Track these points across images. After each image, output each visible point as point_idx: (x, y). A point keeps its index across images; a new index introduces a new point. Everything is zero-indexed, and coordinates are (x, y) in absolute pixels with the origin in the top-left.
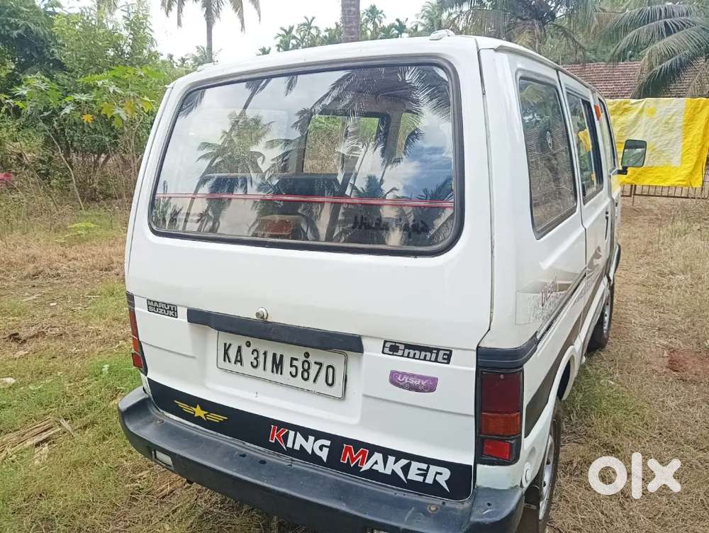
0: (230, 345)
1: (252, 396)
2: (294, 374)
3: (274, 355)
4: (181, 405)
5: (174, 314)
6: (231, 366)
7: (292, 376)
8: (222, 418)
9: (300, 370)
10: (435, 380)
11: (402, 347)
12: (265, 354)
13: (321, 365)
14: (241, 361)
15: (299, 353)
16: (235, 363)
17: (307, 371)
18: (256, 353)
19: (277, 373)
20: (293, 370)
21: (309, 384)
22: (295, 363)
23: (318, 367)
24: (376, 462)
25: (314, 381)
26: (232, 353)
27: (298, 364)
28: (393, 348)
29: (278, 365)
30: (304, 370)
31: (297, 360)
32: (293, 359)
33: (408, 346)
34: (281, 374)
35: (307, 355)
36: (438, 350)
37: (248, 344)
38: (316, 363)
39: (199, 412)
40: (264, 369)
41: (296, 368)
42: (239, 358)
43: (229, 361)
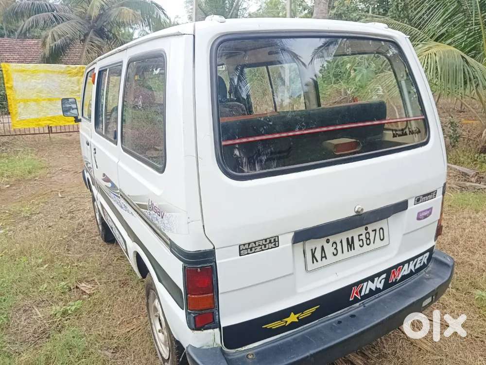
0: (315, 249)
1: (333, 278)
2: (361, 245)
3: (348, 239)
4: (269, 326)
5: (275, 245)
6: (320, 264)
7: (361, 247)
8: (313, 309)
9: (365, 240)
10: (431, 209)
11: (421, 197)
12: (341, 242)
13: (375, 230)
14: (325, 257)
15: (361, 230)
16: (322, 260)
17: (369, 239)
18: (335, 245)
19: (351, 250)
20: (361, 243)
21: (372, 246)
22: (361, 237)
24: (406, 271)
25: (374, 243)
26: (318, 255)
27: (363, 237)
28: (418, 200)
29: (351, 244)
30: (367, 239)
31: (362, 235)
32: (359, 236)
33: (424, 196)
34: (354, 249)
35: (366, 228)
36: (433, 192)
37: (328, 241)
38: (373, 231)
40: (343, 252)
41: (362, 240)
42: (323, 255)
43: (317, 261)
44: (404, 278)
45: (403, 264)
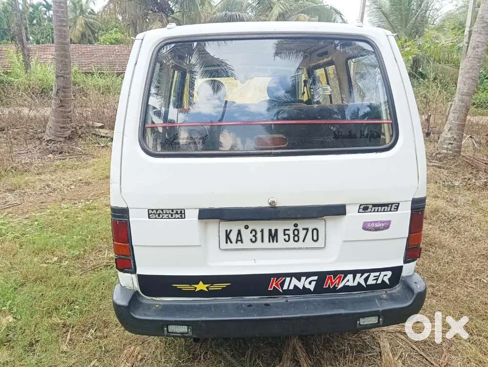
0: (231, 231)
1: (252, 263)
2: (287, 239)
3: (270, 231)
4: (179, 286)
5: (181, 216)
6: (234, 245)
7: (286, 241)
8: (224, 285)
9: (292, 236)
10: (389, 222)
12: (262, 231)
13: (307, 229)
14: (241, 241)
15: (289, 225)
16: (236, 243)
17: (297, 236)
18: (254, 233)
19: (273, 242)
20: (287, 237)
21: (300, 244)
22: (287, 232)
23: (305, 231)
24: (349, 281)
25: (304, 241)
26: (233, 236)
27: (291, 233)
28: (365, 208)
29: (273, 236)
30: (295, 235)
31: (288, 230)
32: (285, 230)
33: (374, 205)
34: (277, 241)
35: (296, 225)
36: (392, 204)
37: (247, 227)
38: (303, 229)
39: (201, 286)
40: (262, 241)
41: (289, 235)
42: (239, 239)
43: (231, 242)
44: (346, 289)
45: (346, 273)
